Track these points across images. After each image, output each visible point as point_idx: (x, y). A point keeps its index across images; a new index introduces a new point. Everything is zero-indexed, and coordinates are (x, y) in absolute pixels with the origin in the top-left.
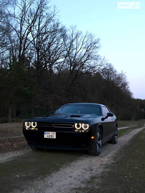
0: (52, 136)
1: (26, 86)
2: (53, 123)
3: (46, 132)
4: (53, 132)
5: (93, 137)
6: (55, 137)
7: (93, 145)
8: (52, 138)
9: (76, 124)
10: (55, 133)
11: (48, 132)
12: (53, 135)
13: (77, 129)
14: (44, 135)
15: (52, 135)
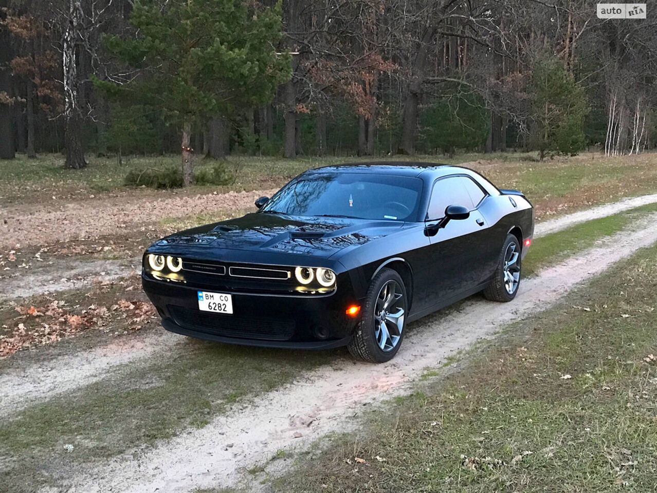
0: (223, 307)
1: (240, 44)
2: (228, 265)
3: (204, 293)
4: (224, 295)
5: (353, 310)
6: (230, 310)
7: (360, 333)
8: (222, 311)
9: (298, 270)
10: (229, 296)
11: (209, 294)
12: (224, 302)
13: (301, 285)
14: (200, 302)
15: (222, 303)
